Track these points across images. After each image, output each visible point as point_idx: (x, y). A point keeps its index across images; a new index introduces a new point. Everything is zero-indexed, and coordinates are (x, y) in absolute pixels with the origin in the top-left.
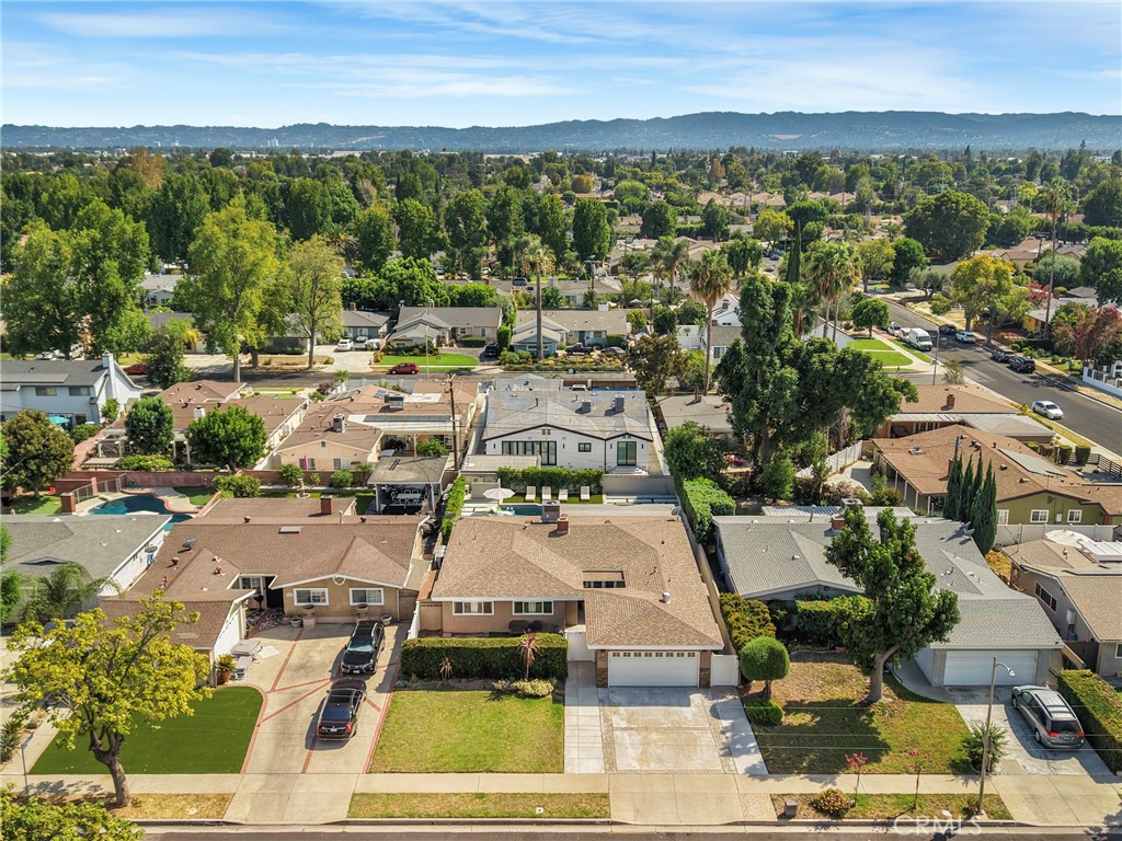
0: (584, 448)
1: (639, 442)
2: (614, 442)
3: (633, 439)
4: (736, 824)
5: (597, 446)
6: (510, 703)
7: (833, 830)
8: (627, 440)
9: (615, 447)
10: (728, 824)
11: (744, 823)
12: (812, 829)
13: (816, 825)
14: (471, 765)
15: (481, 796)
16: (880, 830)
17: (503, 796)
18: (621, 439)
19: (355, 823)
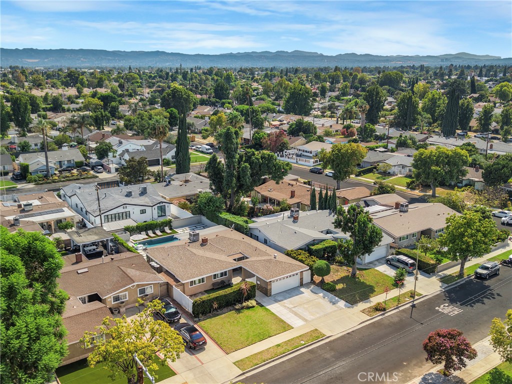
0: (143, 212)
1: (166, 205)
2: (156, 207)
3: (164, 204)
4: (361, 323)
5: (148, 210)
6: (246, 312)
7: (386, 315)
8: (161, 205)
9: (156, 209)
10: (360, 324)
11: (363, 322)
12: (381, 317)
13: (381, 315)
14: (262, 337)
15: (278, 345)
16: (397, 310)
17: (286, 343)
18: (159, 205)
19: (247, 372)
